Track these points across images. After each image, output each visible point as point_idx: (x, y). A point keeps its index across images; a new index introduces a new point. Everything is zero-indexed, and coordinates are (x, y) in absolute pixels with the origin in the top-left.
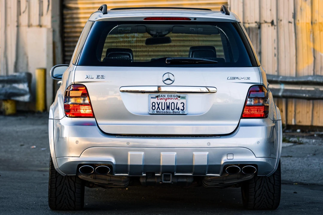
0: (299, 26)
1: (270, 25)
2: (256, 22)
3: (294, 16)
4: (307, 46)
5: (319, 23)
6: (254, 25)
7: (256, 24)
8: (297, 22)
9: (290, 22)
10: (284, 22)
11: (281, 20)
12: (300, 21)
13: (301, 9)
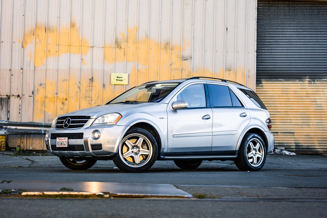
0: (36, 98)
1: (16, 97)
2: (6, 95)
3: (33, 93)
4: (40, 109)
5: (49, 97)
6: (5, 97)
7: (6, 96)
8: (35, 96)
9: (30, 96)
10: (27, 96)
11: (24, 95)
12: (37, 96)
13: (37, 90)
